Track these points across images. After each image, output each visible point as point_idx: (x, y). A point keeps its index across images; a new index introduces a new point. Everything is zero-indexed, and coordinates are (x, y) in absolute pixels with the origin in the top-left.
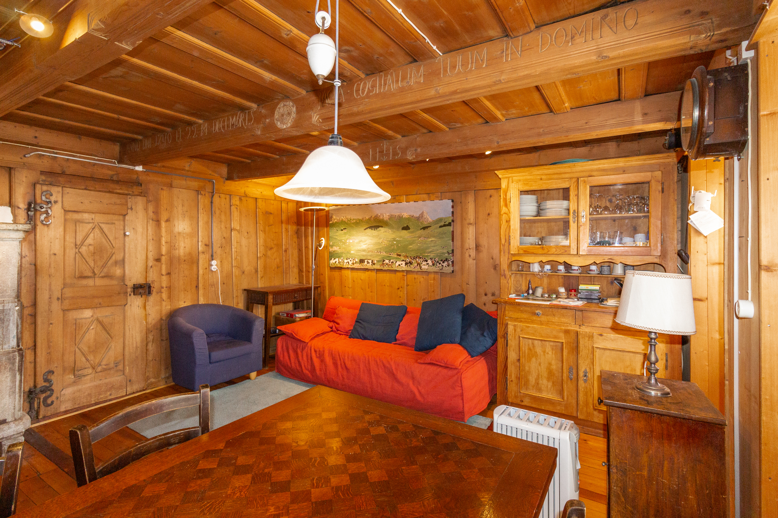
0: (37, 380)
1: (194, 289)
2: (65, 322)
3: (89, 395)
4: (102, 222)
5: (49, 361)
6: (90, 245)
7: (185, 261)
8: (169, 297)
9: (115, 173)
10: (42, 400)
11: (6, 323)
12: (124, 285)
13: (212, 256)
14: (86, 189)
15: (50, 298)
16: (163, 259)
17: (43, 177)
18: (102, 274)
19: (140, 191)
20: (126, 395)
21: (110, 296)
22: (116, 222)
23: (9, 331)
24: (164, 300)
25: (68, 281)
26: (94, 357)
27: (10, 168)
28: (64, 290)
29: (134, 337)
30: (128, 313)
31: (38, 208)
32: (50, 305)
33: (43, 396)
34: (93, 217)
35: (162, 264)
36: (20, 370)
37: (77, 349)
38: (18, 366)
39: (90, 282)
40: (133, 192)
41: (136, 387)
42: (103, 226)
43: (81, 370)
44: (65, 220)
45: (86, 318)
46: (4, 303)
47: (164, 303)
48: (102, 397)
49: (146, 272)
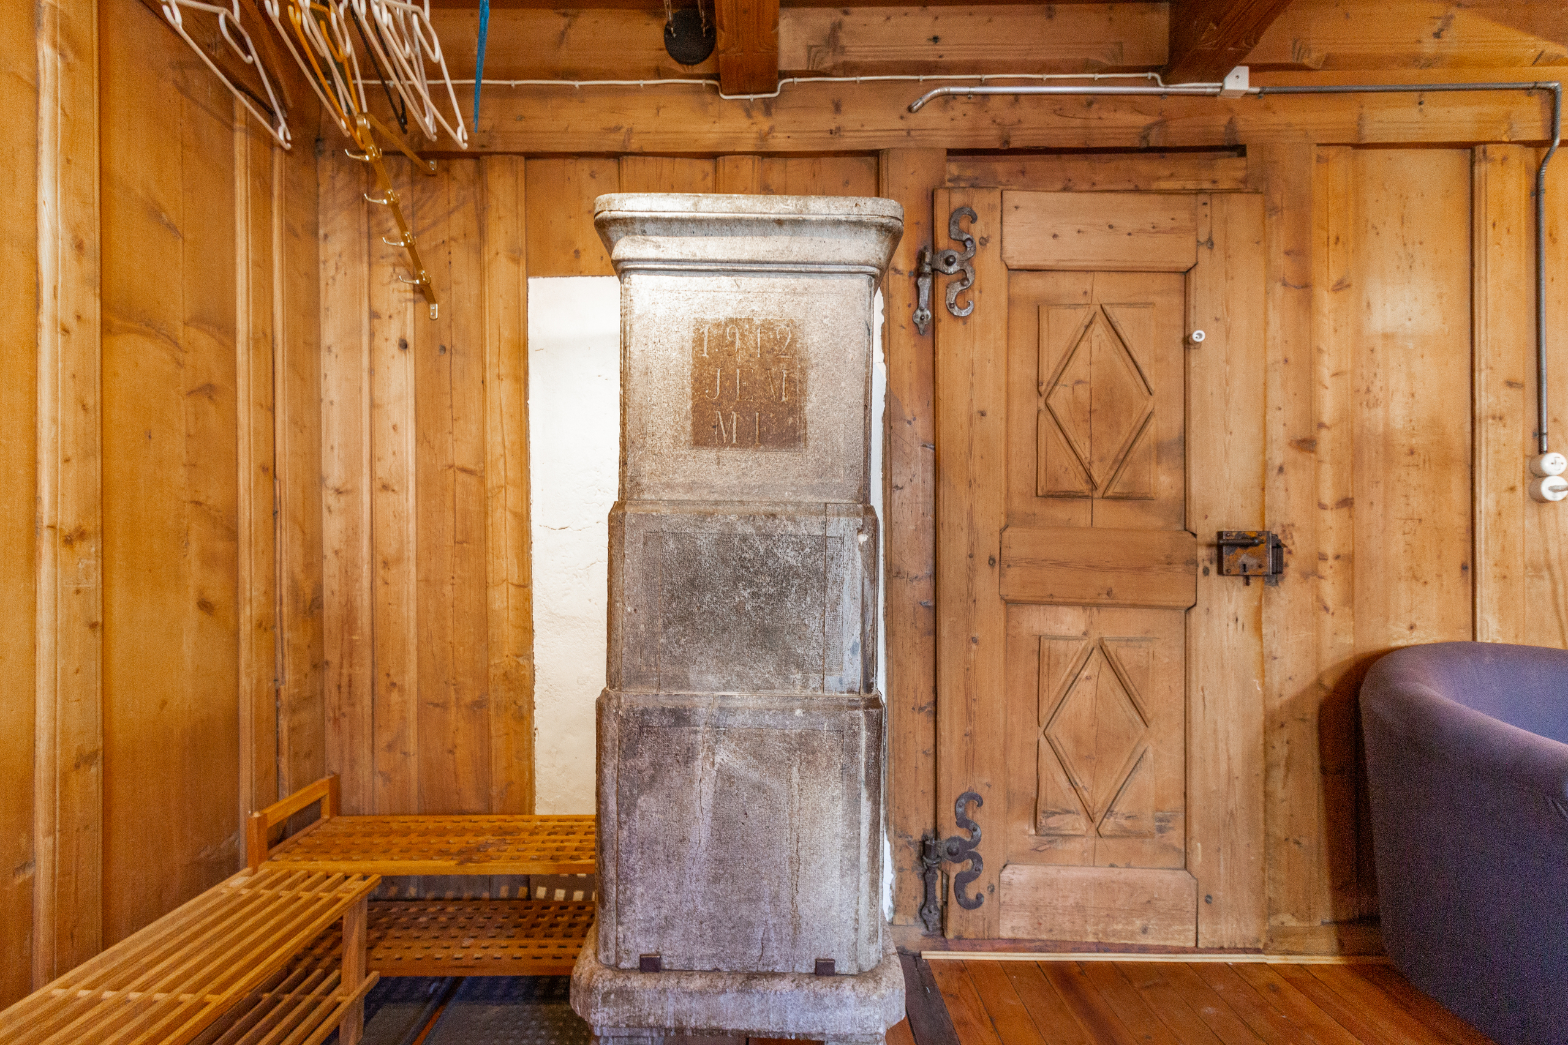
0: (941, 815)
1: (1454, 579)
2: (1010, 640)
3: (1080, 908)
4: (1113, 300)
5: (970, 760)
6: (1078, 382)
7: (1412, 453)
8: (1349, 599)
9: (1158, 119)
10: (952, 881)
11: (832, 593)
12: (1187, 535)
13: (1539, 434)
14: (1065, 189)
15: (971, 556)
16: (1326, 440)
17: (953, 169)
18: (1116, 489)
19: (1240, 174)
20: (1196, 950)
21: (1141, 569)
22: (1157, 299)
23: (839, 622)
24: (1326, 609)
25: (1018, 504)
26: (1094, 777)
27: (876, 154)
28: (1006, 534)
29: (1221, 735)
30: (1201, 641)
31: (942, 266)
32: (971, 580)
33: (955, 869)
34: (1088, 288)
35: (1320, 462)
36: (874, 784)
37: (1043, 740)
38: (867, 768)
39: (1079, 513)
40: (1214, 182)
41: (1229, 930)
42: (1116, 314)
43: (1054, 814)
44: (1011, 302)
45: (1066, 638)
46: (825, 512)
47: (1329, 622)
48: (1121, 929)
49: (1263, 489)
